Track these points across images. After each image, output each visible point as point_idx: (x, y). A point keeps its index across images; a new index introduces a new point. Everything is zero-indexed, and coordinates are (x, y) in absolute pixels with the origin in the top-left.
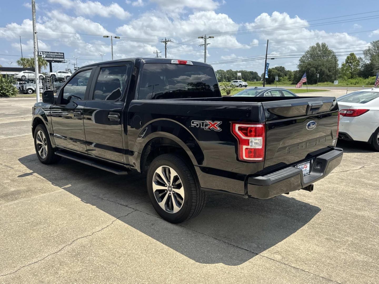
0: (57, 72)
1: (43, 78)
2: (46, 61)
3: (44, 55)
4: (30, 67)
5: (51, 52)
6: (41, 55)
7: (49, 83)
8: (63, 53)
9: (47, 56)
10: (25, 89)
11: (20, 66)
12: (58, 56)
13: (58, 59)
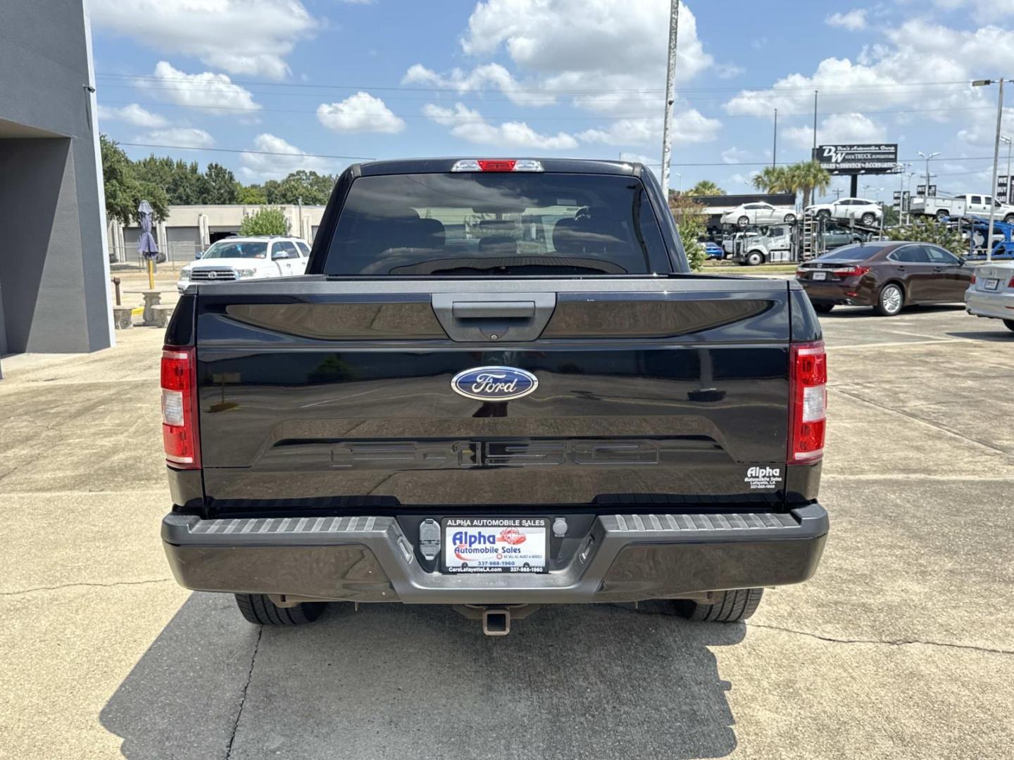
0: (837, 202)
1: (796, 221)
2: (826, 173)
3: (839, 155)
4: (783, 192)
5: (858, 146)
6: (831, 157)
7: (809, 235)
8: (896, 146)
9: (847, 157)
10: (744, 252)
11: (761, 189)
12: (878, 156)
13: (878, 165)
